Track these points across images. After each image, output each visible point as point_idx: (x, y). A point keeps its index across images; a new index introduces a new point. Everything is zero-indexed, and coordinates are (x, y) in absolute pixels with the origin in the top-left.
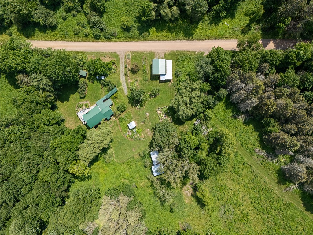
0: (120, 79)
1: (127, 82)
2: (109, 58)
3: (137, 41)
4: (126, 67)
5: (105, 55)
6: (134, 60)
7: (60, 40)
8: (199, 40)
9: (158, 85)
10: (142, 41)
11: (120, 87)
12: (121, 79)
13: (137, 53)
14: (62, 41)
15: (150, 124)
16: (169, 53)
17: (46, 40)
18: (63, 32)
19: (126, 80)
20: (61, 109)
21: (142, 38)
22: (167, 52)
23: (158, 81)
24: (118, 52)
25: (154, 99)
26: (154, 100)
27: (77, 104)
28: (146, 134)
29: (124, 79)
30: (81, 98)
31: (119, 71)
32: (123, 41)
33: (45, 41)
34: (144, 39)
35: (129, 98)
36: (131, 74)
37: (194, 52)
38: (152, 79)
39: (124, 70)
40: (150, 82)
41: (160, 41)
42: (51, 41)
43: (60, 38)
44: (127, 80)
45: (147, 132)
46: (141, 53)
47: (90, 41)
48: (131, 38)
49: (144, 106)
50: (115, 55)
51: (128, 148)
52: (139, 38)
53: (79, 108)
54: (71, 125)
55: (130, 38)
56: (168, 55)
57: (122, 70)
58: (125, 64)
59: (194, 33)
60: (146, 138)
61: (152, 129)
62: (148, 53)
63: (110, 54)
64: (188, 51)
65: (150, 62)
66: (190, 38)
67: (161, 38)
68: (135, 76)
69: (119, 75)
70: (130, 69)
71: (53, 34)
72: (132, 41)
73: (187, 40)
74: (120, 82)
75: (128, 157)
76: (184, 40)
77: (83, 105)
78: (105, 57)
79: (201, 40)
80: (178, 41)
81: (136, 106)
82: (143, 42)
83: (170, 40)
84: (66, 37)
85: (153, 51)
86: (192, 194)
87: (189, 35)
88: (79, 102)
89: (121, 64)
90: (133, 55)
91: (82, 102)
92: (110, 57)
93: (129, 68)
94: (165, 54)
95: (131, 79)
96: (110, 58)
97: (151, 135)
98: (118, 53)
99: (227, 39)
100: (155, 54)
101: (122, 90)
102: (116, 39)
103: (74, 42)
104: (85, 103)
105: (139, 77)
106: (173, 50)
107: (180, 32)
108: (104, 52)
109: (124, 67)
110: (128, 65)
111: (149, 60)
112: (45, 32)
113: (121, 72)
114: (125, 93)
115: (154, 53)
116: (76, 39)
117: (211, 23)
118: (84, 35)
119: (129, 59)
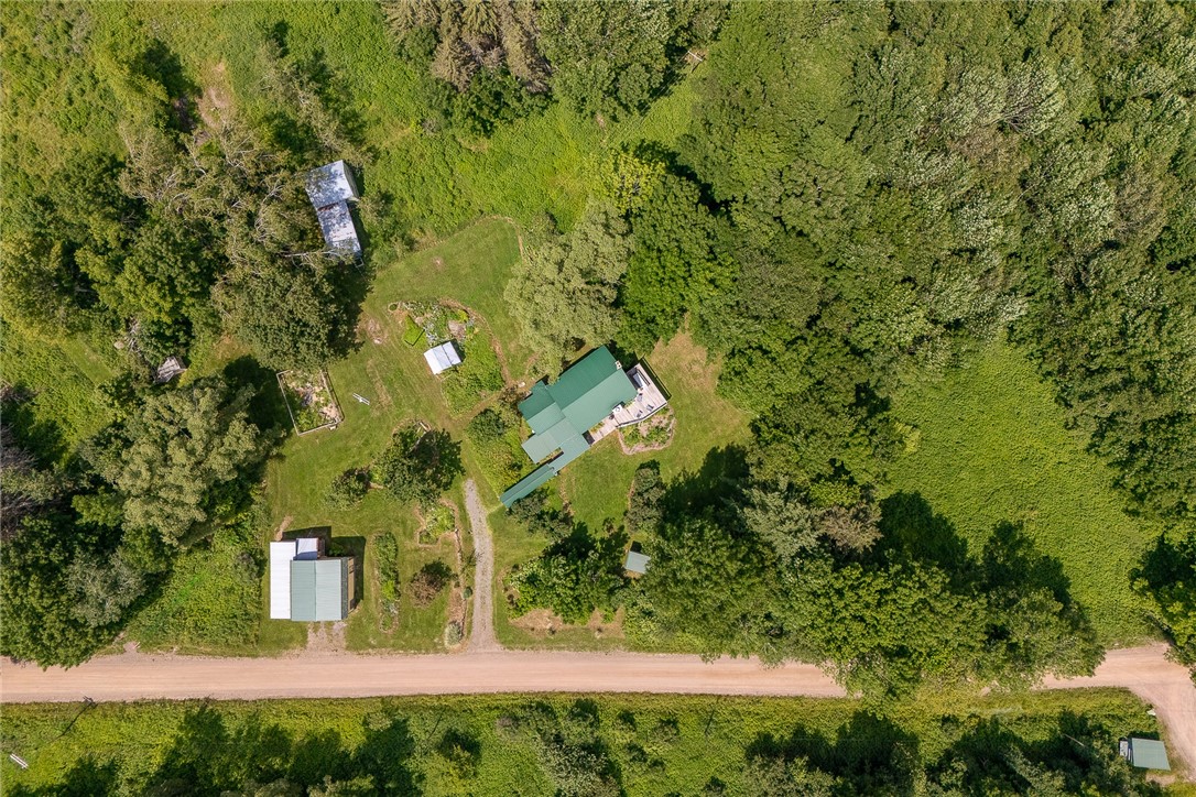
0: (496, 541)
1: (465, 529)
2: (538, 627)
3: (420, 695)
4: (470, 591)
5: (553, 640)
6: (434, 620)
7: (737, 700)
8: (163, 702)
9: (334, 519)
10: (398, 697)
11: (494, 509)
12: (492, 544)
13: (418, 649)
14: (732, 694)
15: (370, 362)
16: (286, 648)
17: (797, 698)
18: (726, 730)
19: (468, 539)
20: (736, 421)
21: (397, 709)
22: (296, 652)
23: (334, 535)
24: (496, 650)
25: (356, 463)
26: (357, 458)
27: (670, 442)
28: (387, 324)
29: (477, 545)
30: (654, 465)
31: (496, 573)
32: (475, 695)
33: (802, 696)
34: (388, 705)
35: (459, 468)
36: (447, 562)
37: (184, 651)
38: (361, 541)
39: (478, 578)
40: (370, 533)
41: (326, 695)
42: (775, 697)
43: (739, 708)
44: (465, 540)
45: (382, 331)
46: (402, 648)
47: (613, 694)
48: (442, 707)
49: (395, 435)
50: (510, 637)
51: (463, 272)
52: (411, 708)
53: (663, 425)
54: (695, 361)
55: (444, 709)
56: (291, 639)
57: (484, 576)
58: (472, 604)
59: (181, 728)
60: (384, 307)
61: (361, 344)
62: (373, 647)
63: (530, 643)
64: (209, 654)
65: (367, 610)
66: (196, 711)
67: (321, 710)
68: (435, 553)
69: (498, 557)
70: (453, 583)
71: (768, 723)
72: (439, 697)
73: (214, 701)
74: (495, 531)
75: (461, 236)
76: (223, 702)
77: (648, 439)
78: (550, 629)
79: (154, 702)
80: (252, 697)
81: (429, 435)
82: (395, 694)
83: (282, 701)
84: (710, 712)
85: (352, 657)
86: (201, 97)
87: (203, 719)
88: (665, 449)
89: (489, 601)
90: (436, 640)
91: (649, 448)
92: (533, 629)
93: (458, 585)
94: (304, 642)
95: (447, 543)
96: (531, 625)
97: (367, 322)
98: (497, 647)
99: (49, 703)
100: (345, 644)
101: (486, 497)
102: (504, 703)
103: (682, 692)
104: (639, 447)
105: (416, 553)
106: (270, 660)
107: (239, 732)
108: (555, 651)
109: (477, 592)
110: (459, 598)
111: (372, 619)
112: (799, 731)
113: (490, 568)
114: (475, 488)
115: (348, 648)
116: (670, 705)
117: (111, 769)
118: (637, 719)
119: (454, 622)
